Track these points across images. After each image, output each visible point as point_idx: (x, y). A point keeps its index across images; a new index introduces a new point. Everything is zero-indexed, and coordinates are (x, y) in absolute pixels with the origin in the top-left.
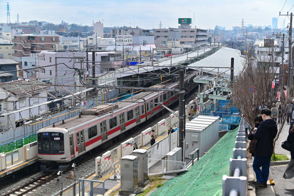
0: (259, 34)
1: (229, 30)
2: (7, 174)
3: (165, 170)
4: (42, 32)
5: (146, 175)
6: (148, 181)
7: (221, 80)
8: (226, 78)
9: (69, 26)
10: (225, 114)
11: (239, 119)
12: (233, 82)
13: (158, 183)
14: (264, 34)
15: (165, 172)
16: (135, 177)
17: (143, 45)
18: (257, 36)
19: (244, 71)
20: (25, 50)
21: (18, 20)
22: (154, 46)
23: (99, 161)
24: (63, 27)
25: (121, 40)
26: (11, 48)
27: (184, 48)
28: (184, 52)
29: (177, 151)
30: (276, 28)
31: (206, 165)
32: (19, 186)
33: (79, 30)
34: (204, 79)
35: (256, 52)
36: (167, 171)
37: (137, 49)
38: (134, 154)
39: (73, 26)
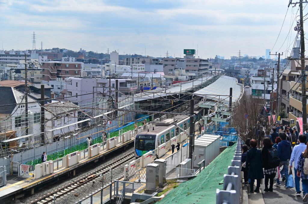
0: (254, 63)
1: (227, 59)
2: (54, 177)
3: (179, 175)
4: (63, 58)
5: (164, 179)
6: (166, 183)
7: (221, 105)
8: (225, 103)
9: (87, 53)
10: (225, 133)
11: (236, 138)
12: (231, 108)
13: (174, 185)
14: (258, 63)
15: (179, 177)
16: (157, 181)
17: (154, 73)
18: (252, 65)
19: (241, 98)
20: (51, 74)
21: (42, 47)
22: (163, 74)
23: (127, 168)
24: (82, 54)
25: (135, 68)
26: (40, 73)
27: (189, 76)
28: (189, 80)
29: (188, 161)
30: (269, 59)
31: (211, 171)
32: (63, 187)
33: (96, 57)
34: (207, 104)
35: (251, 81)
36: (180, 176)
37: (149, 76)
38: (156, 162)
39: (91, 53)
